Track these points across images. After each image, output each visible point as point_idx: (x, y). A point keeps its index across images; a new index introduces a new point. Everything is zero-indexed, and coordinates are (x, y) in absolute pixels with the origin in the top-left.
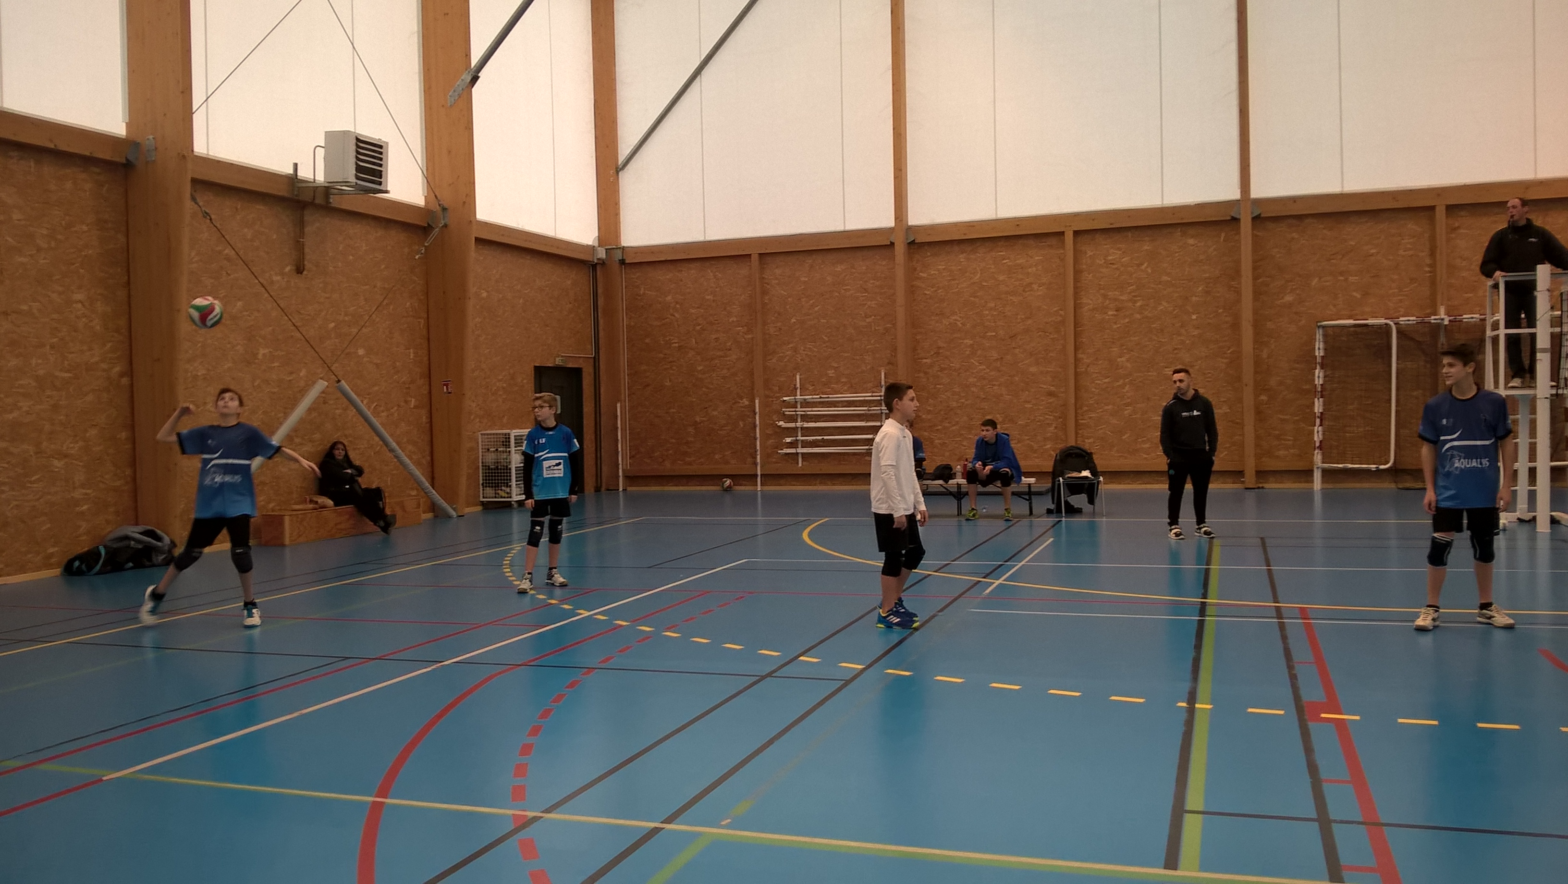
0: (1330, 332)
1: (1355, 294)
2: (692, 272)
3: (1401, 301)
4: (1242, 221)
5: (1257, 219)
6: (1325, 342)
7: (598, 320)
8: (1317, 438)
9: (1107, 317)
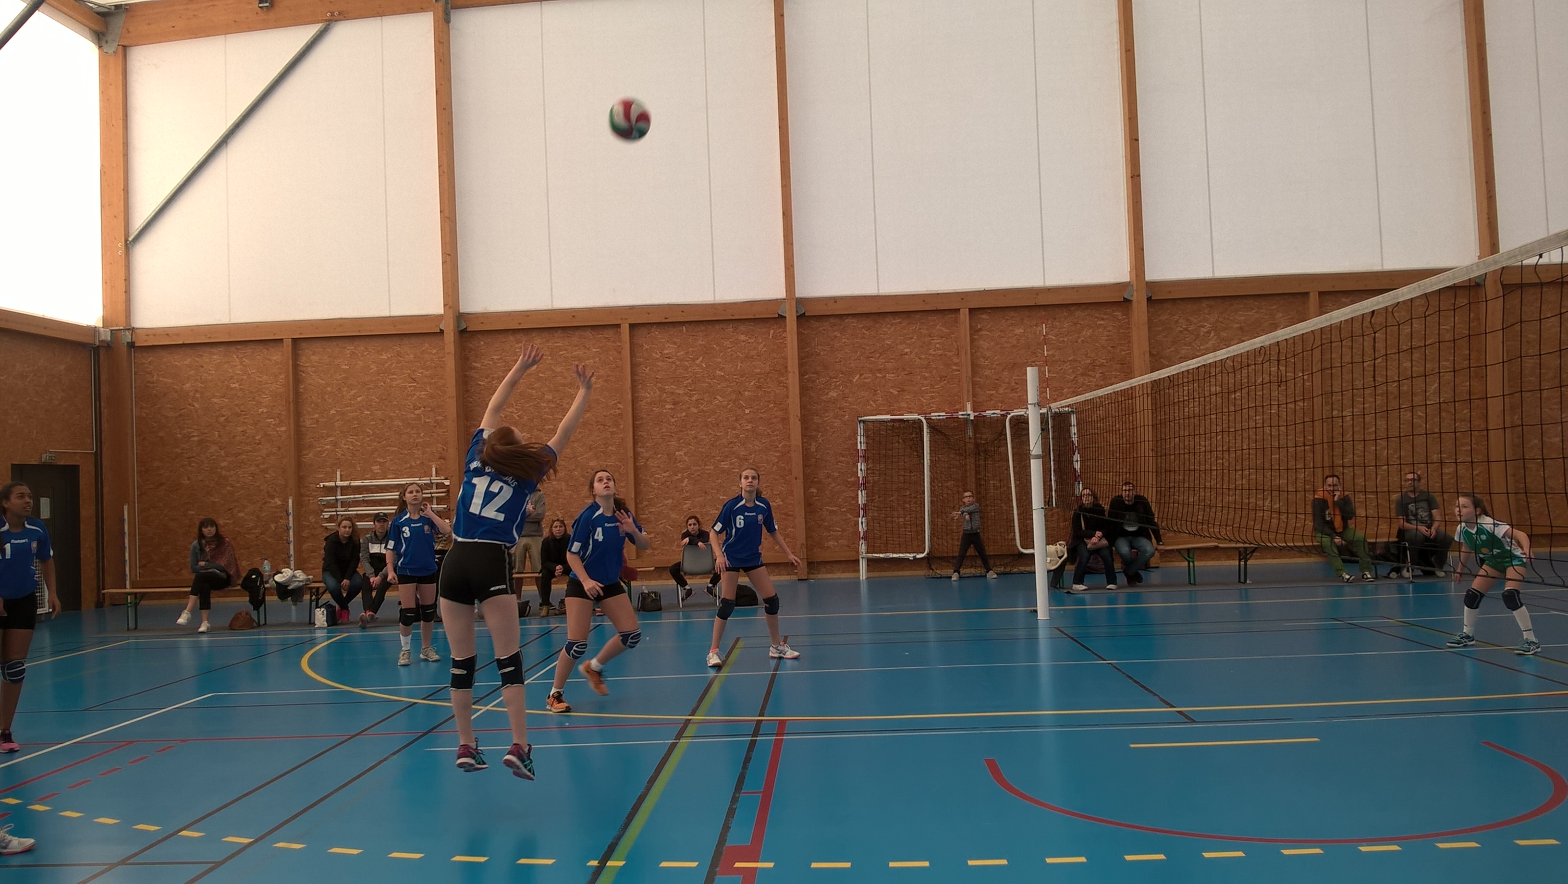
0: (871, 426)
1: (891, 390)
2: (215, 357)
3: (933, 398)
4: (787, 318)
5: (802, 318)
6: (867, 437)
7: (100, 410)
8: (862, 528)
9: (665, 411)
